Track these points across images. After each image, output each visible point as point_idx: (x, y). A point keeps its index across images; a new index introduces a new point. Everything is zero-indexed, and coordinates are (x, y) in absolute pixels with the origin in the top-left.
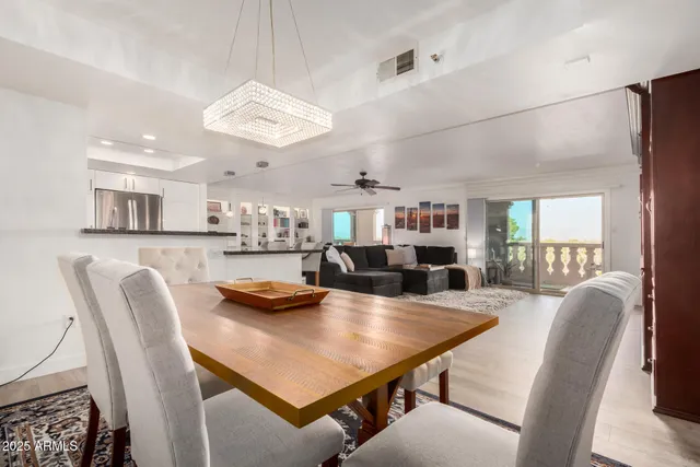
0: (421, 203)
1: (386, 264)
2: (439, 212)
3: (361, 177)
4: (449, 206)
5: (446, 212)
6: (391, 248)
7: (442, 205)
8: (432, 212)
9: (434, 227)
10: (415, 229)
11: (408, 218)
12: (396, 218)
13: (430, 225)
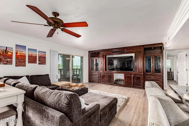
5: (38, 55)
8: (27, 53)
9: (29, 62)
10: (11, 63)
11: (2, 55)
13: (25, 62)
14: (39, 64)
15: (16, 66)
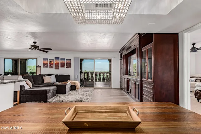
0: (55, 58)
2: (63, 61)
7: (64, 59)
9: (61, 67)
10: (53, 68)
11: (49, 64)
12: (43, 63)
13: (59, 66)
15: (55, 69)
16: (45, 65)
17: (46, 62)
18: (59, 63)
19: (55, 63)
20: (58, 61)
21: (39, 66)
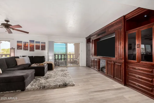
0: (30, 41)
1: (17, 64)
2: (38, 44)
3: (6, 23)
4: (41, 43)
5: (40, 45)
6: (18, 57)
7: (39, 42)
8: (35, 44)
9: (36, 49)
10: (27, 50)
11: (24, 46)
12: (18, 45)
13: (34, 49)
14: (41, 50)
15: (30, 51)
16: (19, 47)
17: (20, 44)
18: (34, 46)
19: (30, 46)
20: (33, 44)
21: (12, 48)
